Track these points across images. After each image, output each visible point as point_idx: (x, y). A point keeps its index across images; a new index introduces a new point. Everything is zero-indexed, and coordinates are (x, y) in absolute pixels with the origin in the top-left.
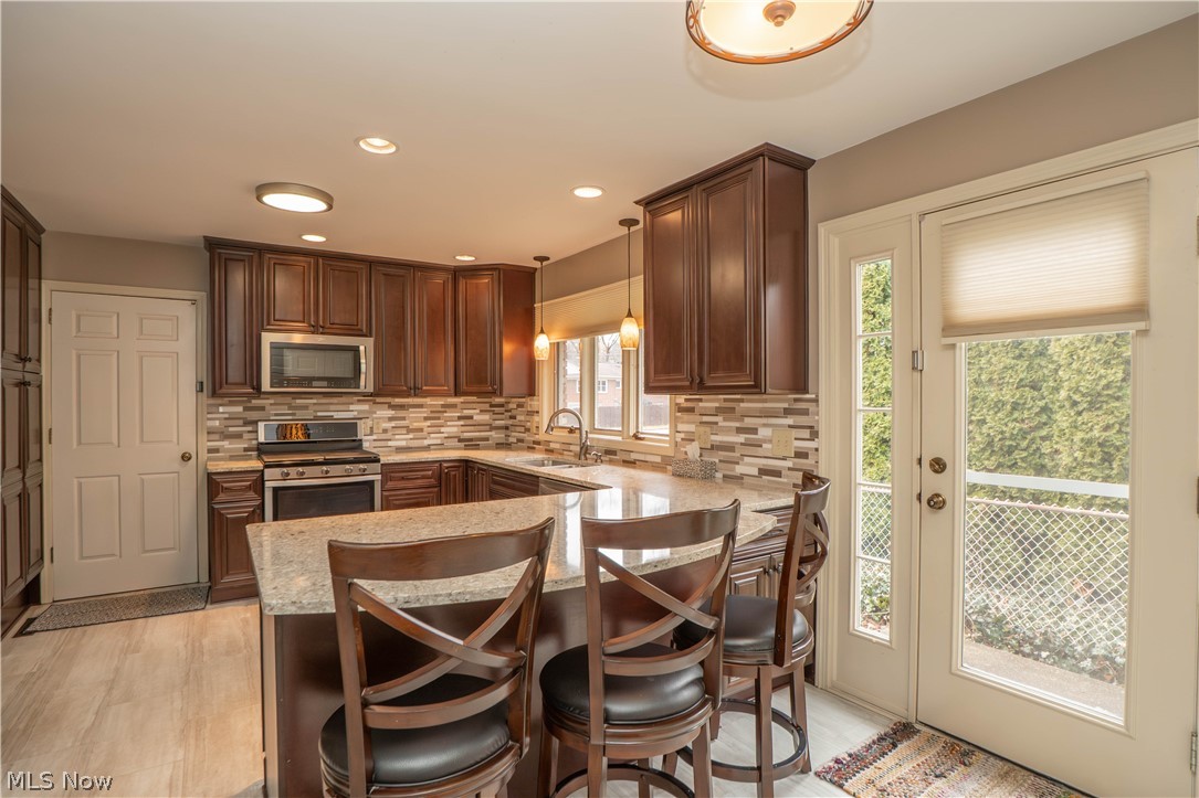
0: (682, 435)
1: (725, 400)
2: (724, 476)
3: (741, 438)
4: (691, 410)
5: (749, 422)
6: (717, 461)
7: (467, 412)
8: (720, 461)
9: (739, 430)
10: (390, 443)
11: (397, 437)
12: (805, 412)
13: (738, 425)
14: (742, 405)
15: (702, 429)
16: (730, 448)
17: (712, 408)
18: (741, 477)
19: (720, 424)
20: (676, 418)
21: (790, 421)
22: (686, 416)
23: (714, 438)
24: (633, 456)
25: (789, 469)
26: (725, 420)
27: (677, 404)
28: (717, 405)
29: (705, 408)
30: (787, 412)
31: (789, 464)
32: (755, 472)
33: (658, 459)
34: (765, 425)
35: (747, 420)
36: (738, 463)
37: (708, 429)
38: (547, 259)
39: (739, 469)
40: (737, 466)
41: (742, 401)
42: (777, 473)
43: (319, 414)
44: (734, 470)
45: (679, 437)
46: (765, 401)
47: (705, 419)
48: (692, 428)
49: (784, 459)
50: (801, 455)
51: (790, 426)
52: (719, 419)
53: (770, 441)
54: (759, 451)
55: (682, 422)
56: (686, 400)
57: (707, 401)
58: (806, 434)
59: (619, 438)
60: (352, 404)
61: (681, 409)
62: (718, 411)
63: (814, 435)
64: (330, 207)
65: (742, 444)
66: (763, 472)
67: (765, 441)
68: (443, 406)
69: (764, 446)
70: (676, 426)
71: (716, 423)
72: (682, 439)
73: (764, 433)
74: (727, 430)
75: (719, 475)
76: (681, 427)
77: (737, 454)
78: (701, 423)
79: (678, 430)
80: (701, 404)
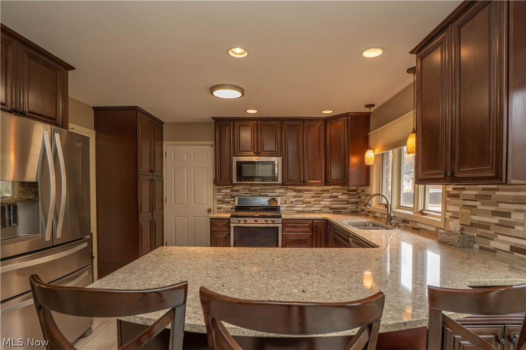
0: (450, 214)
1: (483, 189)
2: (481, 248)
3: (496, 220)
4: (457, 196)
5: (503, 207)
6: (475, 235)
7: (334, 194)
8: (478, 236)
9: (494, 213)
10: (294, 209)
11: (298, 206)
13: (493, 209)
14: (496, 193)
15: (465, 211)
16: (487, 226)
17: (473, 195)
18: (494, 251)
19: (478, 207)
20: (447, 201)
22: (453, 200)
23: (473, 217)
24: (419, 225)
26: (482, 204)
27: (447, 192)
28: (476, 193)
29: (467, 195)
32: (507, 248)
33: (433, 229)
34: (517, 211)
35: (501, 205)
36: (492, 239)
37: (468, 211)
38: (373, 105)
39: (493, 244)
40: (491, 242)
43: (262, 194)
44: (489, 244)
45: (448, 215)
47: (467, 203)
48: (457, 209)
52: (478, 204)
55: (451, 205)
56: (454, 189)
57: (469, 190)
59: (411, 213)
60: (276, 189)
61: (450, 196)
62: (477, 198)
64: (243, 95)
65: (496, 224)
66: (514, 249)
67: (517, 224)
68: (321, 191)
69: (516, 227)
70: (446, 207)
71: (476, 207)
72: (450, 217)
73: (516, 217)
74: (484, 213)
75: (476, 246)
76: (449, 208)
77: (492, 232)
78: (464, 206)
79: (448, 210)
80: (464, 192)
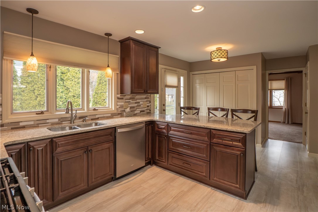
0: (119, 106)
1: (132, 96)
3: (136, 105)
4: (122, 99)
5: (138, 101)
8: (131, 111)
9: (136, 103)
12: (148, 98)
13: (135, 102)
14: (136, 97)
15: (126, 104)
16: (133, 108)
18: (136, 114)
20: (117, 101)
21: (146, 100)
22: (120, 100)
25: (146, 110)
27: (117, 97)
28: (130, 97)
29: (127, 98)
30: (146, 98)
31: (146, 109)
32: (139, 112)
33: (110, 115)
34: (141, 101)
35: (137, 100)
36: (135, 111)
37: (128, 104)
39: (136, 112)
40: (135, 112)
41: (136, 96)
42: (144, 111)
46: (141, 96)
47: (127, 101)
48: (123, 104)
49: (145, 108)
50: (148, 106)
51: (146, 101)
52: (131, 101)
53: (142, 105)
54: (140, 107)
55: (119, 102)
57: (127, 96)
58: (149, 102)
61: (118, 98)
62: (130, 99)
63: (150, 102)
65: (136, 106)
66: (141, 111)
67: (141, 105)
69: (141, 106)
70: (117, 103)
71: (130, 102)
72: (119, 107)
73: (141, 103)
74: (132, 103)
76: (119, 104)
77: (135, 109)
78: (125, 102)
79: (118, 104)
80: (125, 97)
